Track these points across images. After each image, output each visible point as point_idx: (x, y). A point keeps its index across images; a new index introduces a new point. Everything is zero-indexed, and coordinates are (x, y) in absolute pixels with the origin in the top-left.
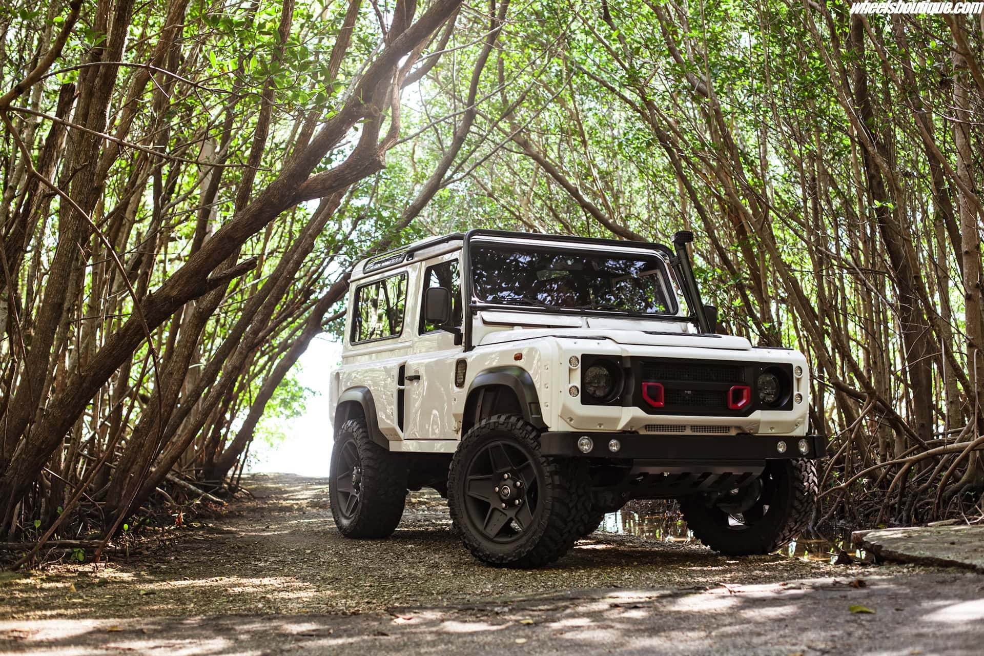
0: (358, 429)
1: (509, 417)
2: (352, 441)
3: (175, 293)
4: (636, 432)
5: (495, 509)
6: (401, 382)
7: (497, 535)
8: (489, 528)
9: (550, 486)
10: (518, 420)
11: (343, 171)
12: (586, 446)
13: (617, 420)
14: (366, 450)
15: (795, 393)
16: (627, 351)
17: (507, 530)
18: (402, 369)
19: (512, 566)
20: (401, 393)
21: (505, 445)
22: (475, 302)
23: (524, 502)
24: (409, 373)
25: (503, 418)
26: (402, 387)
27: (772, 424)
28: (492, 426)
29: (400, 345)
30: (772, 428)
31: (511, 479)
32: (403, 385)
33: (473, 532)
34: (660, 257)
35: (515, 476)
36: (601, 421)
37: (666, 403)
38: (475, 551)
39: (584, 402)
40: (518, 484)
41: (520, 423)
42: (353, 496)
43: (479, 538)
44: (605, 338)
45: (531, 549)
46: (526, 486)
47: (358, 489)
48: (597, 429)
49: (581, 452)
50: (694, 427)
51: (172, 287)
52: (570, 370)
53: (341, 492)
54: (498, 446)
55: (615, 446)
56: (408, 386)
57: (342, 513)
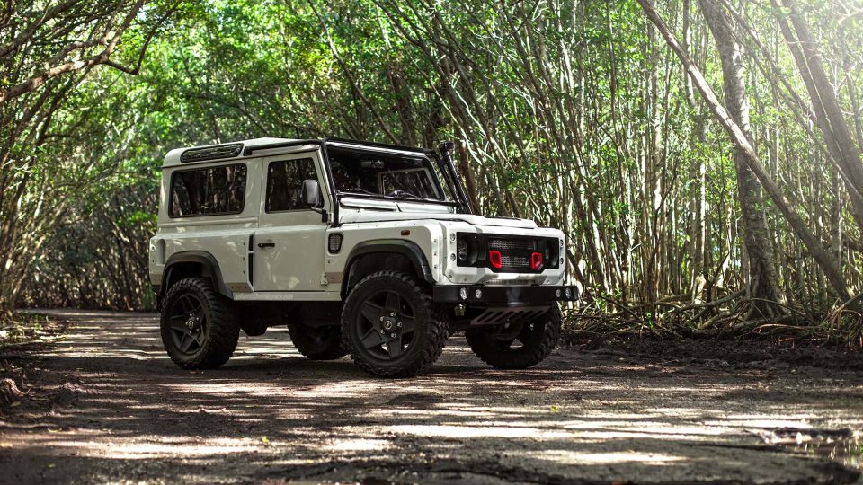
12: (464, 295)
13: (474, 277)
15: (560, 257)
16: (480, 230)
18: (251, 238)
20: (251, 257)
24: (259, 241)
26: (251, 252)
27: (550, 278)
29: (240, 220)
30: (549, 281)
32: (253, 250)
34: (427, 158)
35: (398, 317)
36: (466, 277)
37: (502, 265)
39: (458, 265)
40: (399, 324)
44: (461, 220)
48: (466, 282)
49: (460, 298)
52: (451, 242)
55: (478, 294)
56: (257, 251)
57: (177, 348)
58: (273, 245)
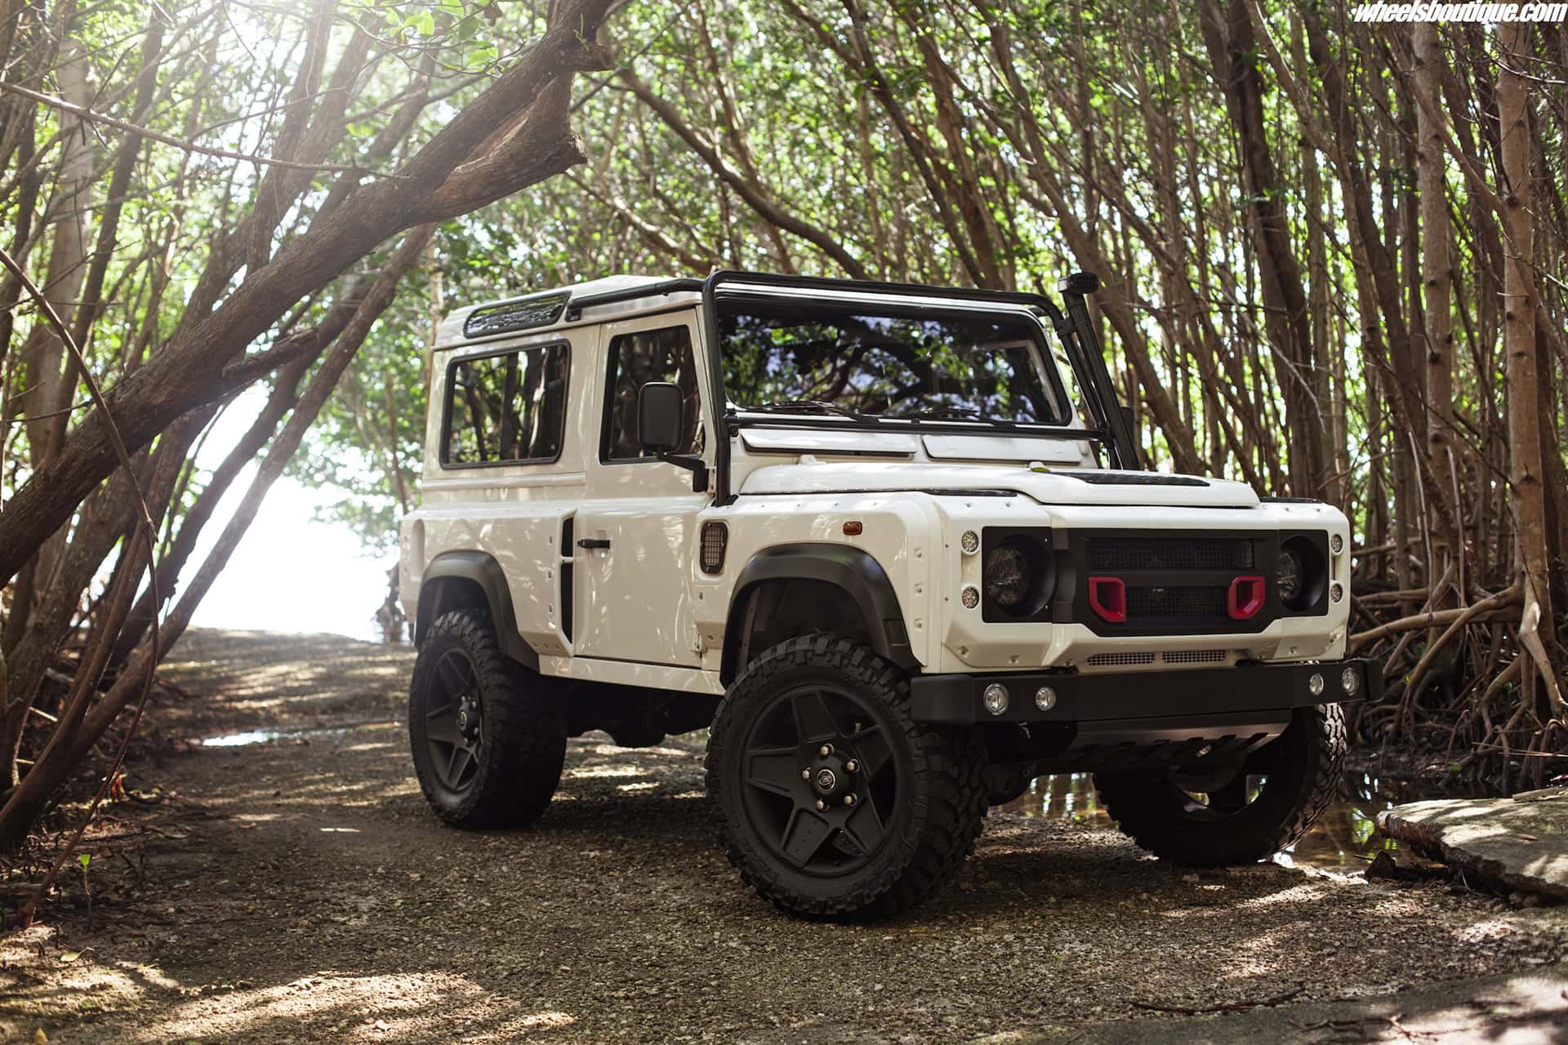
0: (475, 630)
1: (835, 642)
2: (462, 651)
3: (162, 399)
4: (1075, 668)
5: (801, 811)
6: (567, 550)
7: (809, 862)
8: (791, 849)
9: (923, 776)
10: (853, 649)
11: (502, 167)
12: (996, 701)
13: (1041, 648)
14: (494, 670)
15: (1332, 583)
16: (1059, 518)
17: (829, 852)
18: (568, 524)
19: (843, 919)
20: (567, 571)
21: (825, 694)
22: (733, 412)
23: (864, 801)
24: (581, 533)
25: (822, 644)
26: (568, 559)
27: (1295, 641)
28: (799, 659)
29: (555, 478)
30: (1293, 649)
31: (835, 755)
32: (571, 555)
33: (761, 853)
34: (1032, 316)
35: (844, 751)
36: (1014, 650)
37: (1128, 614)
38: (765, 890)
39: (988, 617)
40: (851, 765)
41: (859, 654)
42: (461, 751)
43: (777, 868)
44: (1013, 492)
45: (885, 890)
46: (869, 773)
47: (473, 738)
48: (1009, 665)
49: (988, 712)
50: (1168, 656)
51: (156, 387)
52: (963, 556)
53: (438, 742)
54: (810, 695)
55: (1045, 700)
56: (580, 556)
57: (440, 781)
58: (605, 545)
